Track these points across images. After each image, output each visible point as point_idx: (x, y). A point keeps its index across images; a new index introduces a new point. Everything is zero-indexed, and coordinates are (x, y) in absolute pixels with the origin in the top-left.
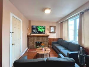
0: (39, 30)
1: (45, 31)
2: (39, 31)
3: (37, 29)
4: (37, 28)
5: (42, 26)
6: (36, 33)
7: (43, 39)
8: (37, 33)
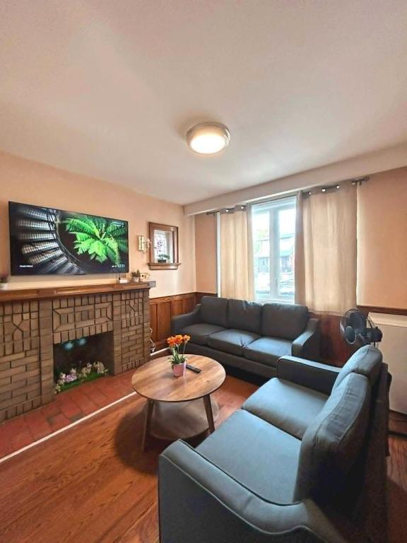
0: (84, 245)
1: (124, 256)
2: (86, 254)
3: (67, 240)
4: (62, 227)
5: (108, 221)
6: (54, 272)
7: (116, 312)
8: (70, 271)
